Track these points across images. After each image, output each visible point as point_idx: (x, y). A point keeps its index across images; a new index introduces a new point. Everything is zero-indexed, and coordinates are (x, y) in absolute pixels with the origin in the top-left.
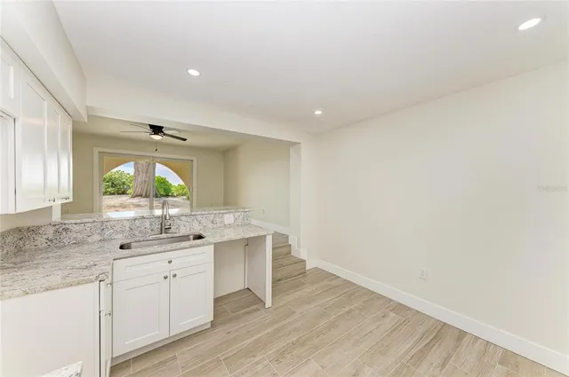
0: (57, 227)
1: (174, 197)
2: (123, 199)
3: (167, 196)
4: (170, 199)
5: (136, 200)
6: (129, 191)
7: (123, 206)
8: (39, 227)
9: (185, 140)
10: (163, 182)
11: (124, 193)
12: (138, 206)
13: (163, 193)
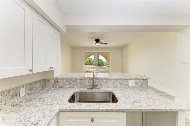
0: (55, 80)
1: (104, 66)
2: (92, 66)
3: (102, 65)
4: (103, 66)
5: (94, 66)
6: (93, 64)
7: (91, 68)
8: (50, 79)
9: (107, 44)
10: (101, 61)
11: (92, 64)
12: (94, 68)
13: (101, 64)
